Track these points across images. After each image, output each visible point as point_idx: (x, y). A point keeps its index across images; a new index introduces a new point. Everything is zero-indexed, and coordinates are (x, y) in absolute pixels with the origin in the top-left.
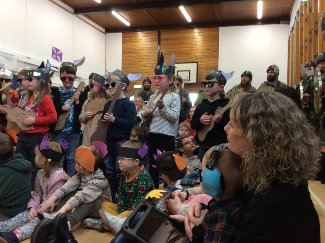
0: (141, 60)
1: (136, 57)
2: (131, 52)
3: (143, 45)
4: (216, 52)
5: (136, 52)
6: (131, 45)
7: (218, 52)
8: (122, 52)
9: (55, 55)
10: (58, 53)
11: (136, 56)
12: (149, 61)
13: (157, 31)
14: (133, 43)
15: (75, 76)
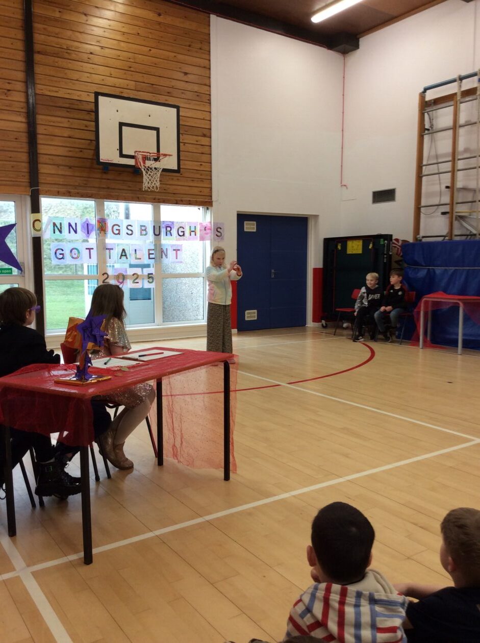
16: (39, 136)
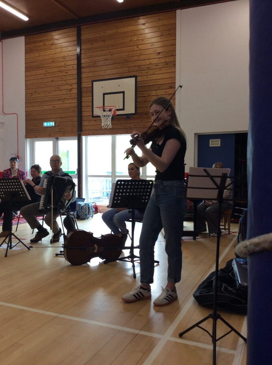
0: (52, 79)
1: (45, 75)
2: (38, 68)
3: (55, 54)
4: (172, 56)
5: (45, 67)
6: (38, 55)
7: (175, 55)
8: (25, 68)
11: (45, 72)
12: (65, 81)
13: (76, 29)
14: (40, 52)
16: (83, 108)
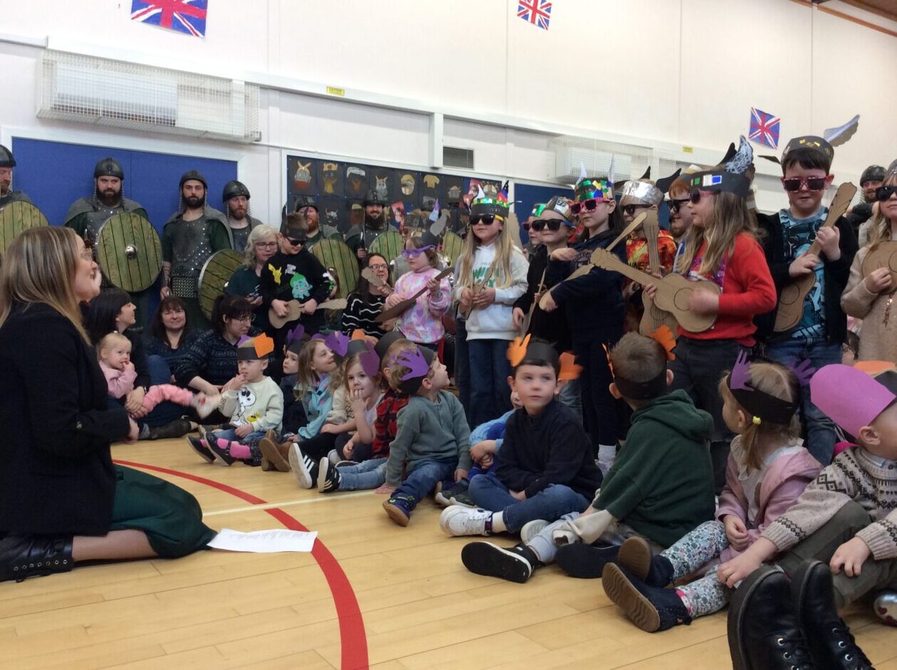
9: (760, 130)
10: (766, 124)
15: (827, 173)
